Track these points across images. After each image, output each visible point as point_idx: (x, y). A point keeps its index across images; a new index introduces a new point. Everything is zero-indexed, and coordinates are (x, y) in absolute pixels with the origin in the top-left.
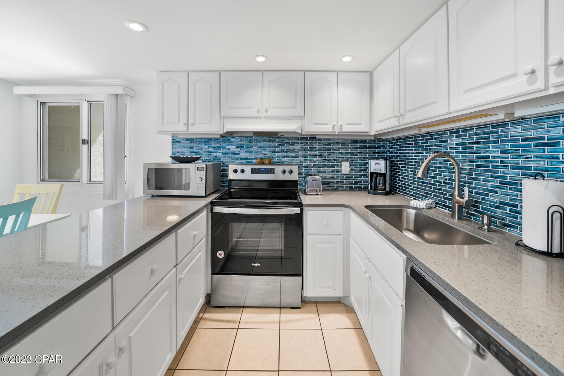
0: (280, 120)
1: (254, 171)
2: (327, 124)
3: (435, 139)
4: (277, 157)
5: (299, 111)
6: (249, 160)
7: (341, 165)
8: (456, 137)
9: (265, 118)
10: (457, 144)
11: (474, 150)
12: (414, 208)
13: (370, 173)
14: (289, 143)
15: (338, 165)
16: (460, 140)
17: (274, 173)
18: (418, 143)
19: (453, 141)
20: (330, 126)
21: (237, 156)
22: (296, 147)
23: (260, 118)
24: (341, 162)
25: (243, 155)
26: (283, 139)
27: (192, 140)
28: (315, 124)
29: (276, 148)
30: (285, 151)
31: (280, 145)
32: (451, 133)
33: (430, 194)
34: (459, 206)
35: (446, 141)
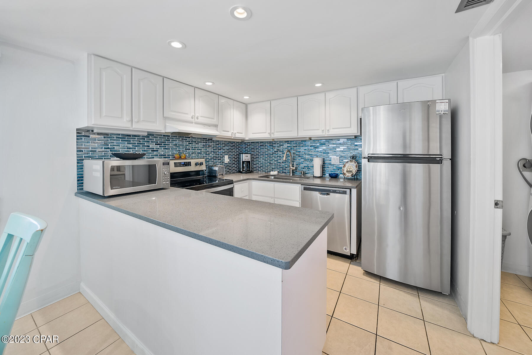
0: (205, 126)
1: (176, 165)
2: (229, 132)
3: (277, 144)
4: (188, 153)
5: (214, 121)
6: (167, 156)
7: (224, 158)
8: (287, 144)
9: (196, 123)
10: (288, 147)
11: (295, 149)
12: (272, 176)
13: (242, 161)
14: (196, 142)
15: (223, 158)
16: (289, 145)
17: (191, 166)
18: (267, 145)
19: (286, 145)
20: (230, 133)
21: (155, 153)
22: (200, 145)
23: (192, 123)
24: (224, 156)
25: (161, 152)
26: (192, 139)
27: (106, 135)
28: (224, 131)
29: (187, 146)
30: (194, 148)
31: (190, 143)
32: (285, 142)
33: (275, 169)
34: (292, 170)
35: (283, 145)
